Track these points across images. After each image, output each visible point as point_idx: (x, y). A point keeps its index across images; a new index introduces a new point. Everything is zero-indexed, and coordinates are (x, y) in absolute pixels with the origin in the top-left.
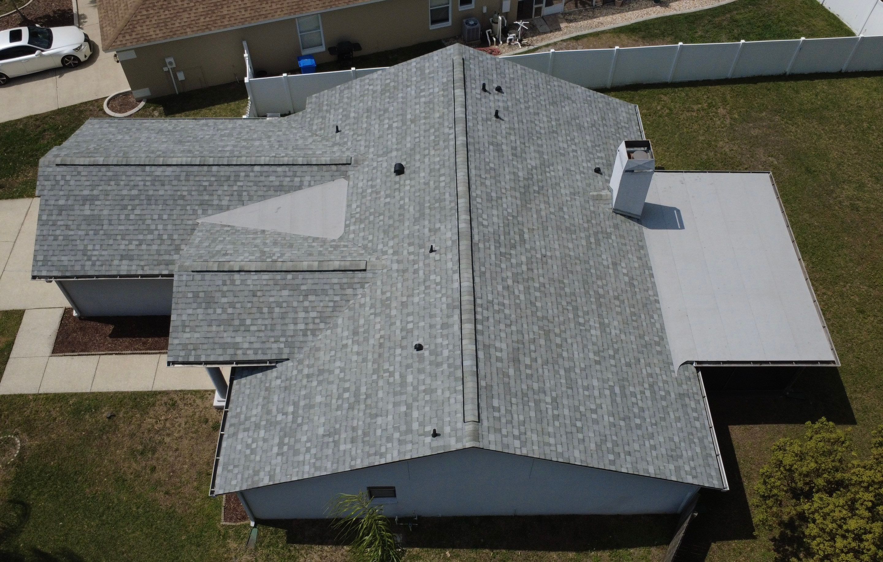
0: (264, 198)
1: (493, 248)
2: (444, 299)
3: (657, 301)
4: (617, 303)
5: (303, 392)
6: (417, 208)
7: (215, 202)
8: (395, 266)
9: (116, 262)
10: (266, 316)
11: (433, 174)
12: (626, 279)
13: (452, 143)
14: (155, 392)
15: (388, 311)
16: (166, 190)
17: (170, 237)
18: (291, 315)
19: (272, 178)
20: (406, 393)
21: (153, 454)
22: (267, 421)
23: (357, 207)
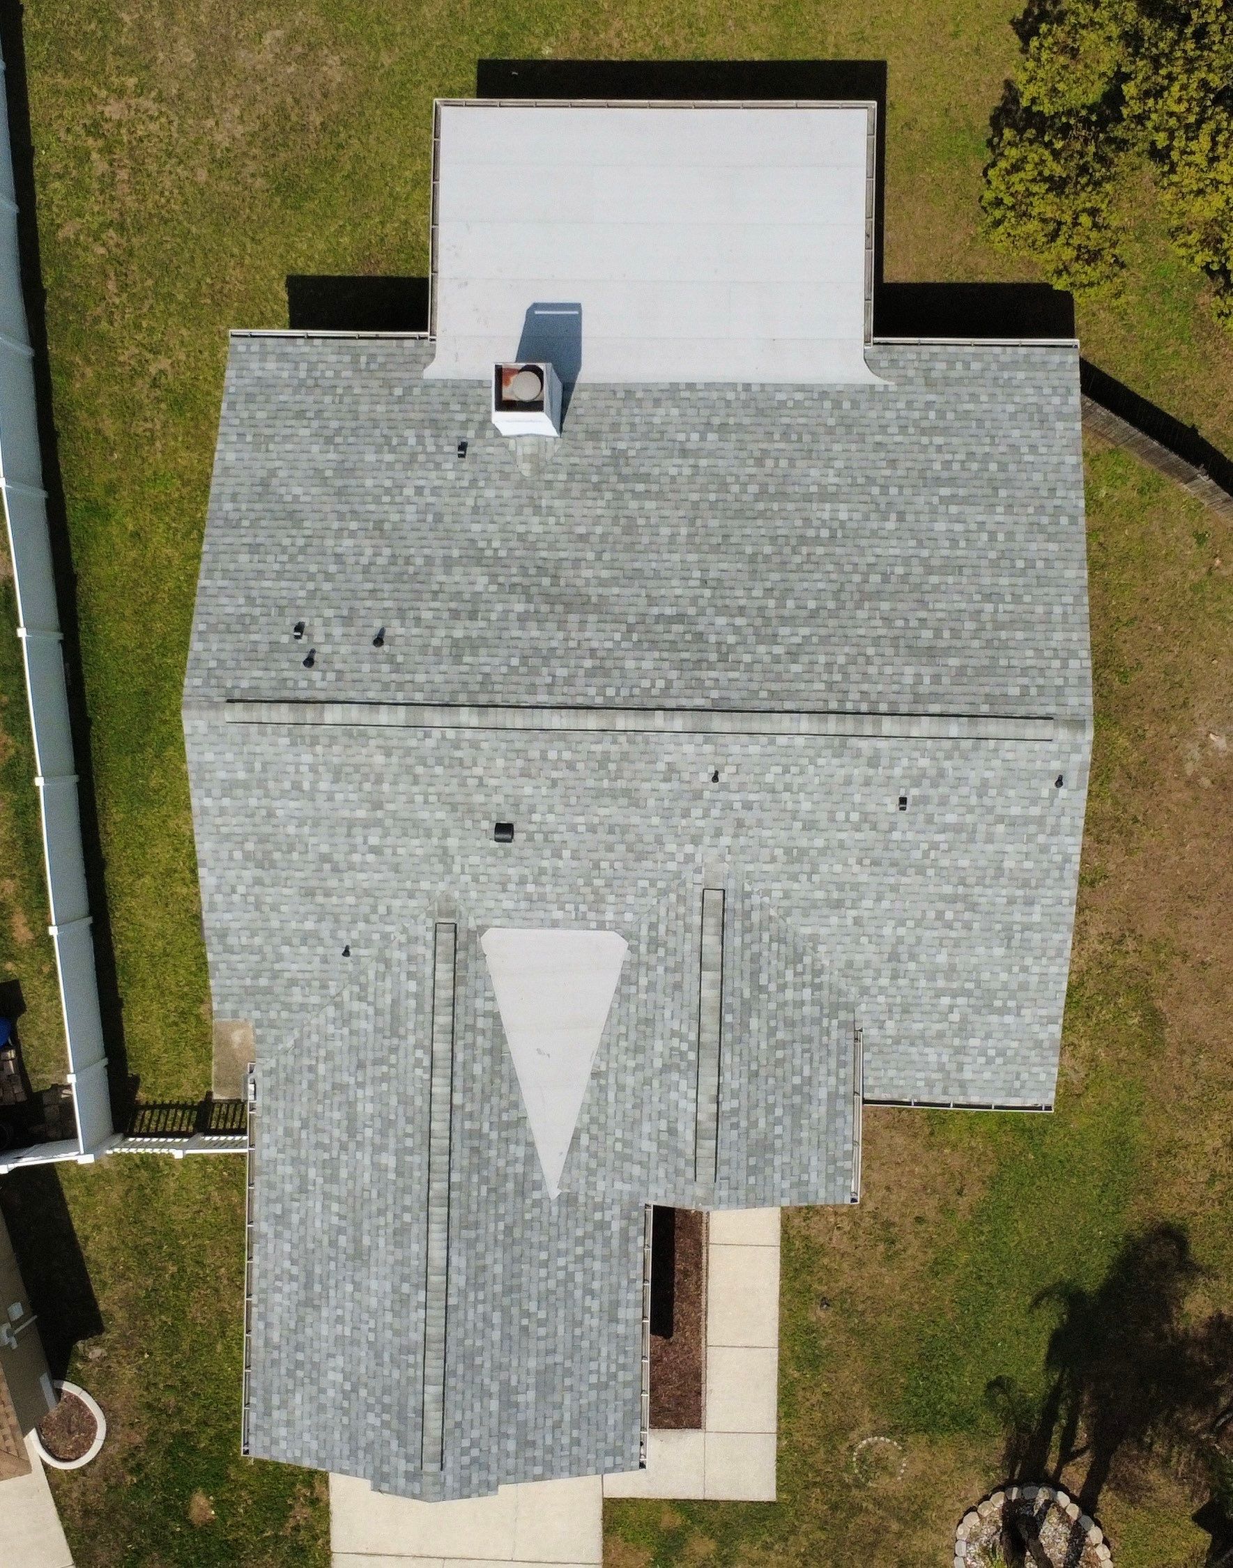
0: (513, 1081)
1: (713, 674)
2: (821, 761)
3: (747, 387)
4: (769, 463)
5: (923, 983)
6: (607, 801)
7: (519, 1168)
8: (725, 840)
9: (621, 1329)
10: (789, 1052)
11: (533, 771)
12: (712, 437)
13: (468, 734)
14: (782, 1239)
15: (813, 853)
16: (495, 1261)
17: (580, 1241)
18: (789, 1012)
19: (477, 1069)
20: (975, 825)
21: (893, 1224)
22: (955, 1036)
23: (562, 908)
